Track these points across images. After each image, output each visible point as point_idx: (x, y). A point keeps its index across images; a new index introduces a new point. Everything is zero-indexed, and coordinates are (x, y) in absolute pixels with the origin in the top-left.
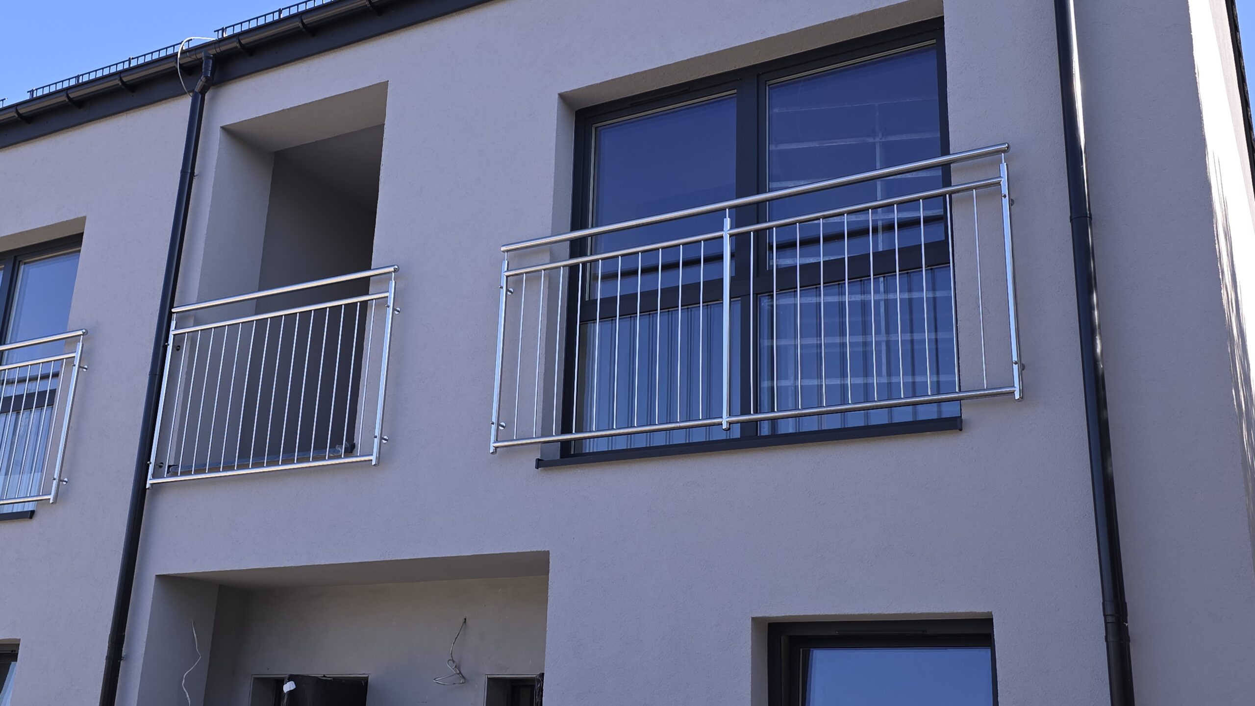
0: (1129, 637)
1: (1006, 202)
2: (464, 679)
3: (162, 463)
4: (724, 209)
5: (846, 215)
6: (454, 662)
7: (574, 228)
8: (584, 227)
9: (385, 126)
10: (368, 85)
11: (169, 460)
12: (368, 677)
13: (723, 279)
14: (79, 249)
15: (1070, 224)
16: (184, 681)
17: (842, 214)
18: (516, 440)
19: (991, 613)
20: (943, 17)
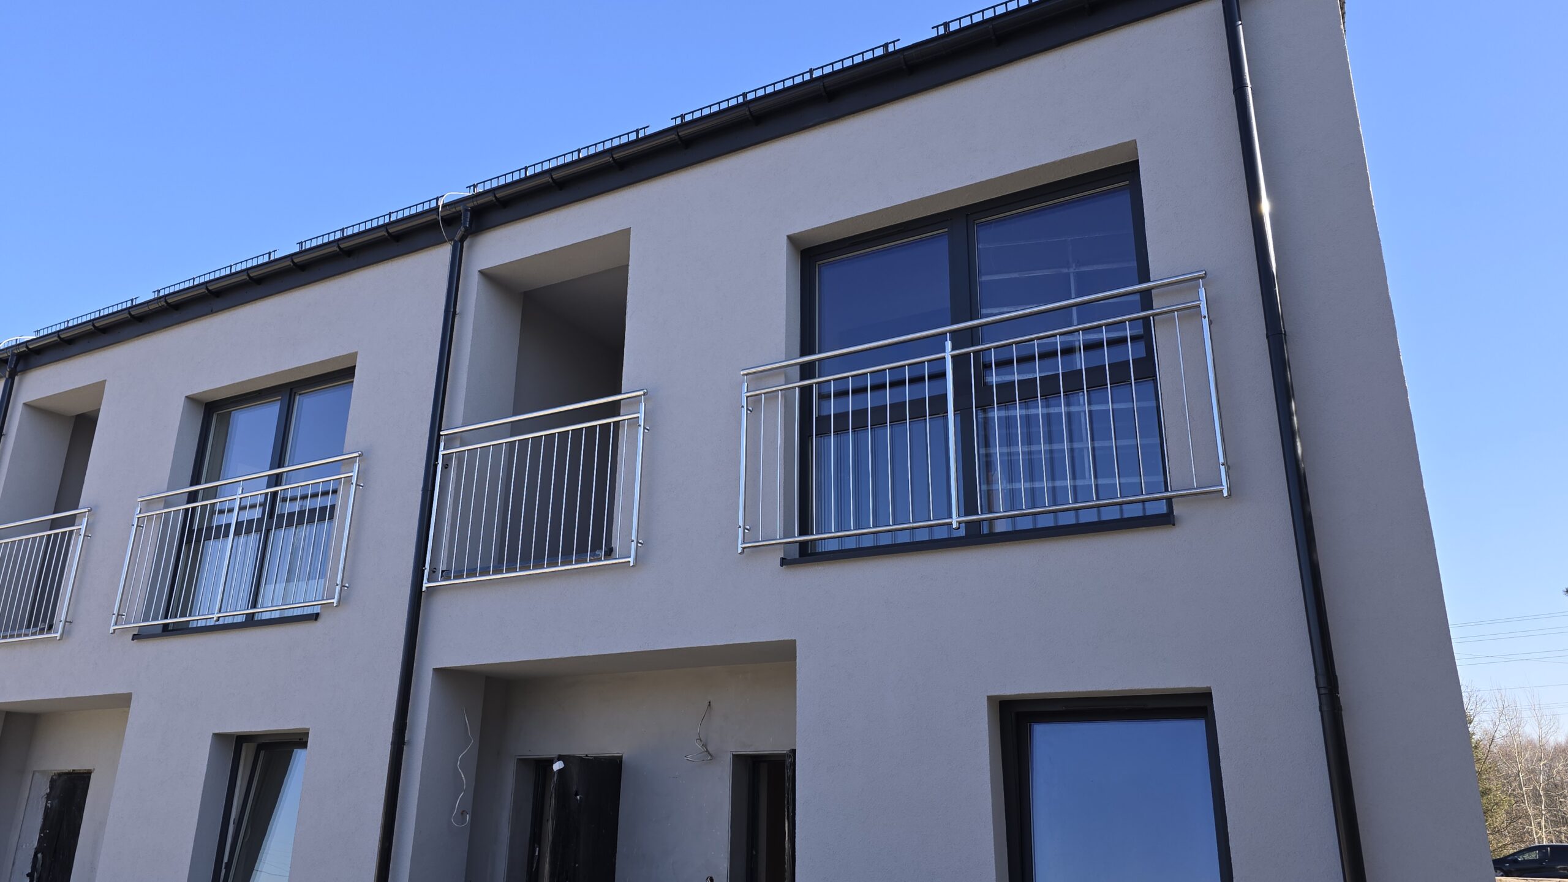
0: (1341, 707)
1: (1206, 322)
2: (710, 756)
3: (435, 569)
4: (945, 333)
5: (1058, 336)
6: (701, 741)
7: (802, 355)
8: (813, 353)
9: (629, 268)
10: (612, 232)
11: (442, 566)
12: (622, 756)
13: (946, 394)
14: (352, 380)
15: (1266, 341)
16: (459, 762)
17: (1054, 335)
18: (762, 541)
19: (1210, 688)
20: (1138, 160)
